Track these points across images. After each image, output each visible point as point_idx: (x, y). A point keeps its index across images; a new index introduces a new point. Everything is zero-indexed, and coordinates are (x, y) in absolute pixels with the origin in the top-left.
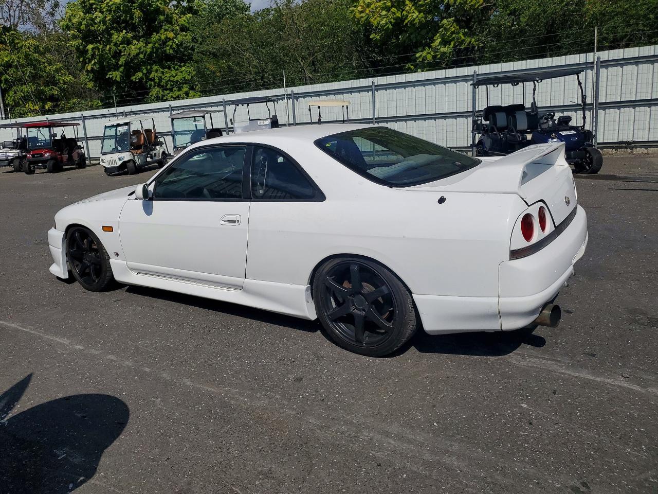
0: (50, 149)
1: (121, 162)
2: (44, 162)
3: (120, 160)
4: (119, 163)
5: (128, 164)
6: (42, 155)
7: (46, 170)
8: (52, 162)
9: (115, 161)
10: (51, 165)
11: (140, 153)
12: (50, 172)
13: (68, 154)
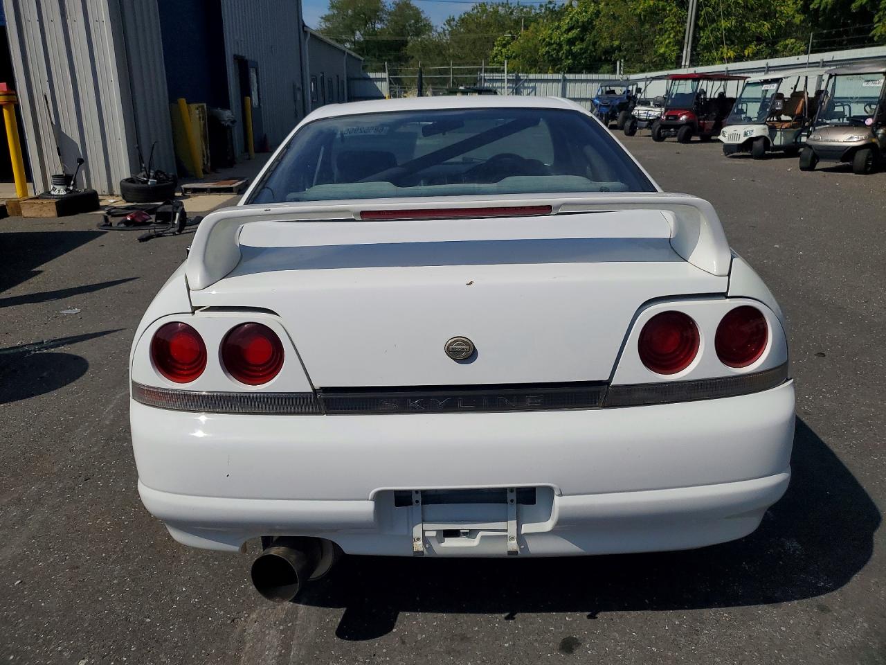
0: (690, 110)
1: (746, 138)
2: (677, 127)
3: (746, 134)
4: (743, 140)
5: (755, 143)
6: (677, 118)
7: (676, 139)
8: (687, 127)
9: (738, 136)
10: (684, 131)
11: (786, 128)
12: (680, 141)
13: (715, 119)
